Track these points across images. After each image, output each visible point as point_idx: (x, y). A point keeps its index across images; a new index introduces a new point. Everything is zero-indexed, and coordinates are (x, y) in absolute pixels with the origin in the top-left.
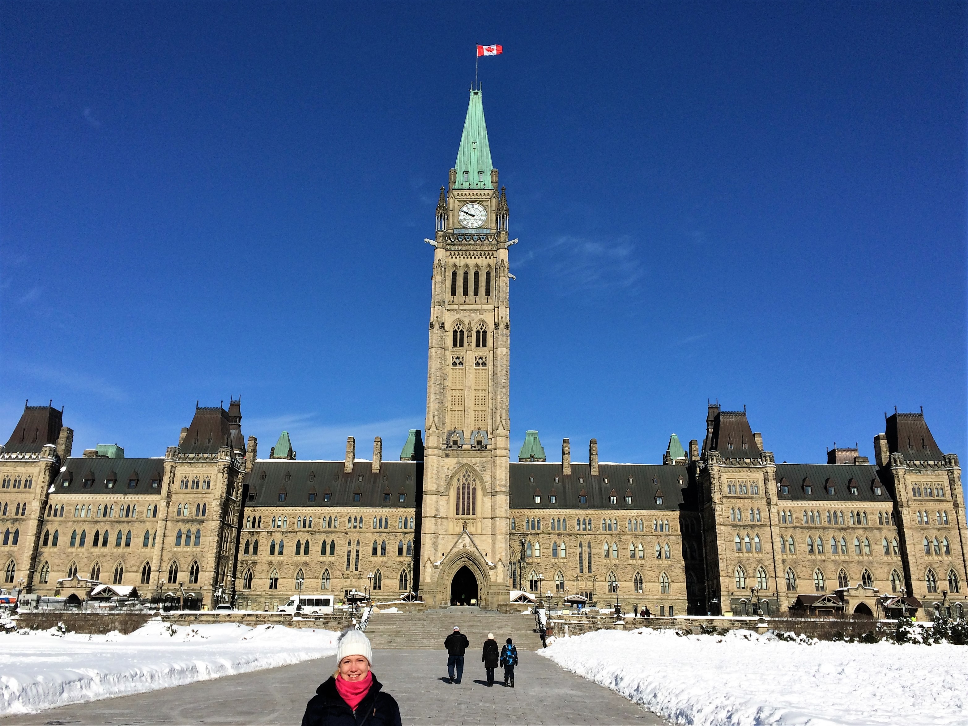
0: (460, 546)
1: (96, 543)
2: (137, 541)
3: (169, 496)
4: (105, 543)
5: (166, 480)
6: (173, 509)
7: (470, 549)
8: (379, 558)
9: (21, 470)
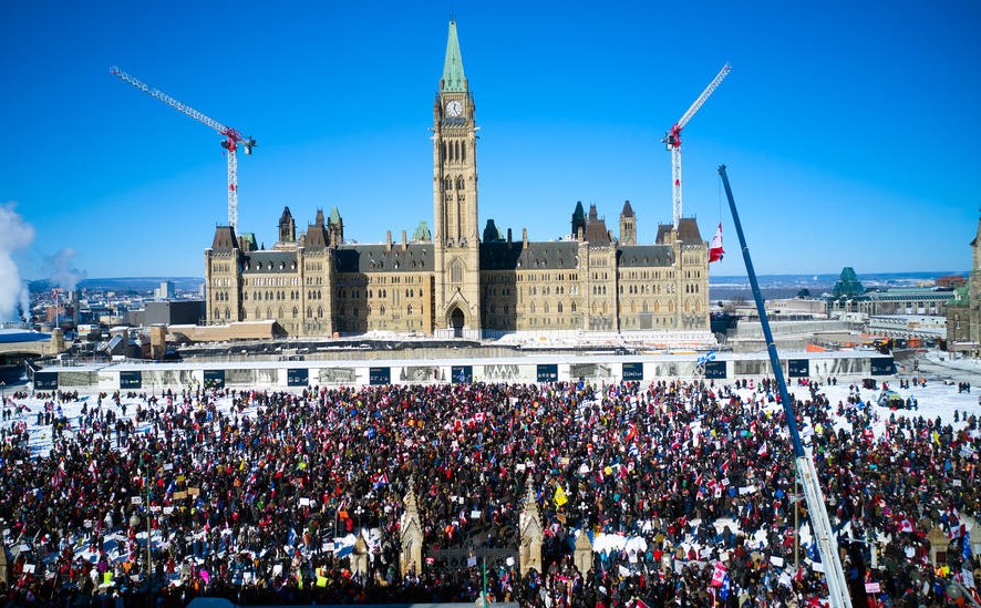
0: (455, 299)
1: (267, 298)
2: (288, 297)
3: (303, 274)
4: (272, 298)
5: (299, 266)
6: (305, 281)
7: (461, 299)
8: (409, 299)
9: (223, 262)
